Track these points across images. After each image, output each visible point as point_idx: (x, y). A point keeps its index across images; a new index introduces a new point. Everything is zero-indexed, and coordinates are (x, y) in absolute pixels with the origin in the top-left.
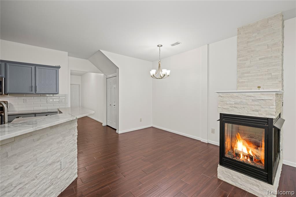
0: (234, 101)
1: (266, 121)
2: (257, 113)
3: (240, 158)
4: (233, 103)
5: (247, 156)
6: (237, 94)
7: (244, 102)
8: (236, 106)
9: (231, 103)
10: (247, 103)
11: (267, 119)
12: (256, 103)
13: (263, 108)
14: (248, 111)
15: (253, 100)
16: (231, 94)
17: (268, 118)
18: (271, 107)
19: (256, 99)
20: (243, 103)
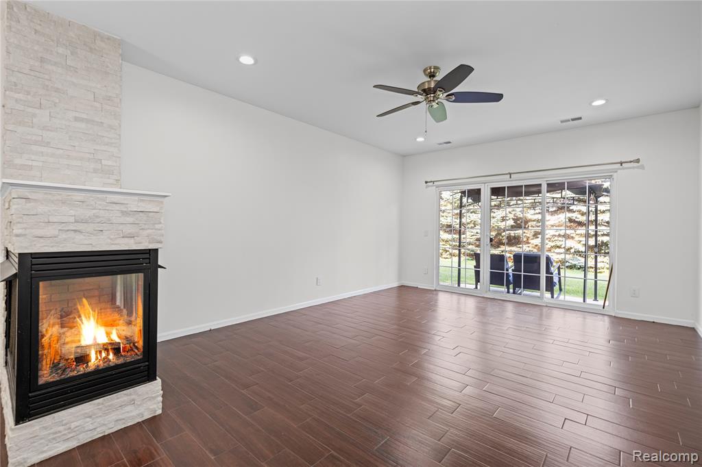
0: (72, 212)
1: (147, 256)
2: (132, 241)
3: (89, 364)
4: (72, 219)
5: (107, 350)
6: (83, 194)
7: (103, 217)
8: (80, 227)
9: (65, 219)
10: (110, 220)
11: (148, 252)
12: (130, 219)
13: (142, 229)
14: (111, 239)
15: (122, 212)
16: (64, 193)
17: (150, 250)
18: (157, 226)
19: (129, 209)
20: (98, 220)
